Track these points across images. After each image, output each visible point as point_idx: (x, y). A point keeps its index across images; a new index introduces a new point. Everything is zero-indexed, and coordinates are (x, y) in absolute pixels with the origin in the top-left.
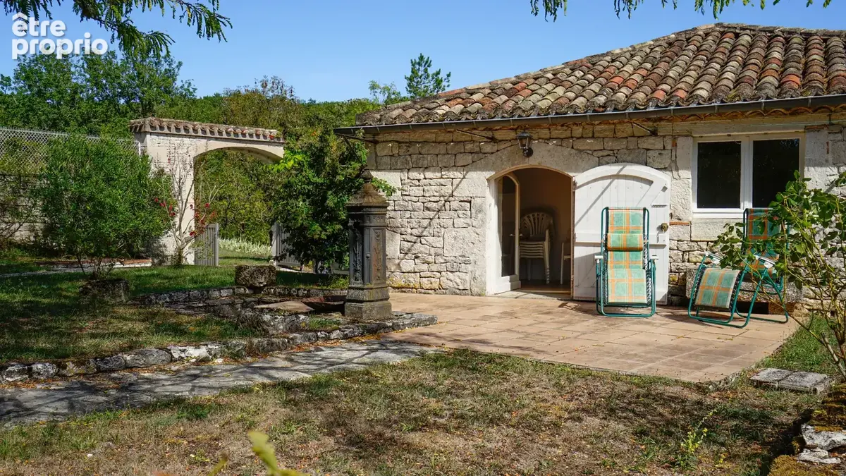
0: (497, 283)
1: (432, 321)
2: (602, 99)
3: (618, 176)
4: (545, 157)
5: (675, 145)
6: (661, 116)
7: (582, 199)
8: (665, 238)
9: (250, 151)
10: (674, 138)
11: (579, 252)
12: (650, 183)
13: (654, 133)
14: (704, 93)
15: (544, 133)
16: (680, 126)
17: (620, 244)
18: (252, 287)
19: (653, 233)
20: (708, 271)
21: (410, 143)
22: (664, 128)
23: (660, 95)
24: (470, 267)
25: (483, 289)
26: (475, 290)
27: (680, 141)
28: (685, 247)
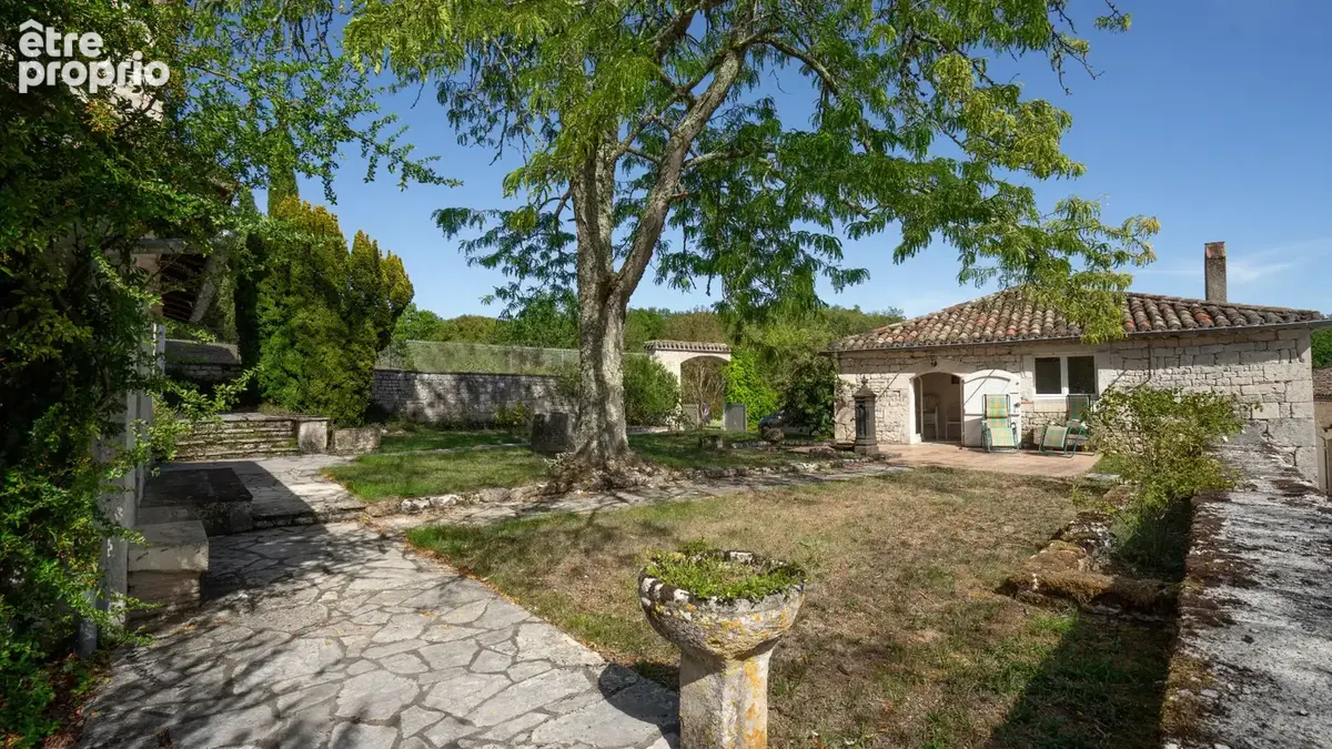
0: (915, 439)
1: (900, 455)
2: (977, 334)
3: (989, 377)
4: (944, 367)
5: (1022, 359)
6: (1014, 344)
7: (968, 390)
8: (1019, 411)
9: (709, 357)
10: (1021, 356)
11: (966, 419)
12: (1009, 380)
13: (1010, 353)
14: (1037, 331)
15: (945, 354)
16: (1024, 349)
17: (995, 414)
18: (771, 441)
19: (1012, 407)
20: (1050, 428)
21: (862, 359)
22: (1016, 350)
23: (1012, 332)
24: (900, 429)
25: (909, 441)
26: (903, 441)
27: (1025, 357)
28: (1030, 416)
